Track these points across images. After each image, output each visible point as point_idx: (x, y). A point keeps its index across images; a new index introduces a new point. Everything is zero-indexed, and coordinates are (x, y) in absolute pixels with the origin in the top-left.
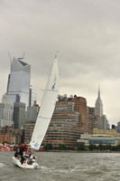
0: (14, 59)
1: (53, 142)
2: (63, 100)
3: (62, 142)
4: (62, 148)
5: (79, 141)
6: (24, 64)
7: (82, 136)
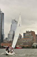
0: (13, 20)
1: (25, 46)
2: (28, 32)
3: (27, 46)
4: (28, 47)
5: (33, 45)
6: (16, 21)
7: (34, 44)
